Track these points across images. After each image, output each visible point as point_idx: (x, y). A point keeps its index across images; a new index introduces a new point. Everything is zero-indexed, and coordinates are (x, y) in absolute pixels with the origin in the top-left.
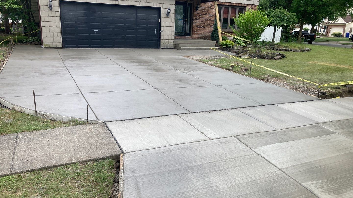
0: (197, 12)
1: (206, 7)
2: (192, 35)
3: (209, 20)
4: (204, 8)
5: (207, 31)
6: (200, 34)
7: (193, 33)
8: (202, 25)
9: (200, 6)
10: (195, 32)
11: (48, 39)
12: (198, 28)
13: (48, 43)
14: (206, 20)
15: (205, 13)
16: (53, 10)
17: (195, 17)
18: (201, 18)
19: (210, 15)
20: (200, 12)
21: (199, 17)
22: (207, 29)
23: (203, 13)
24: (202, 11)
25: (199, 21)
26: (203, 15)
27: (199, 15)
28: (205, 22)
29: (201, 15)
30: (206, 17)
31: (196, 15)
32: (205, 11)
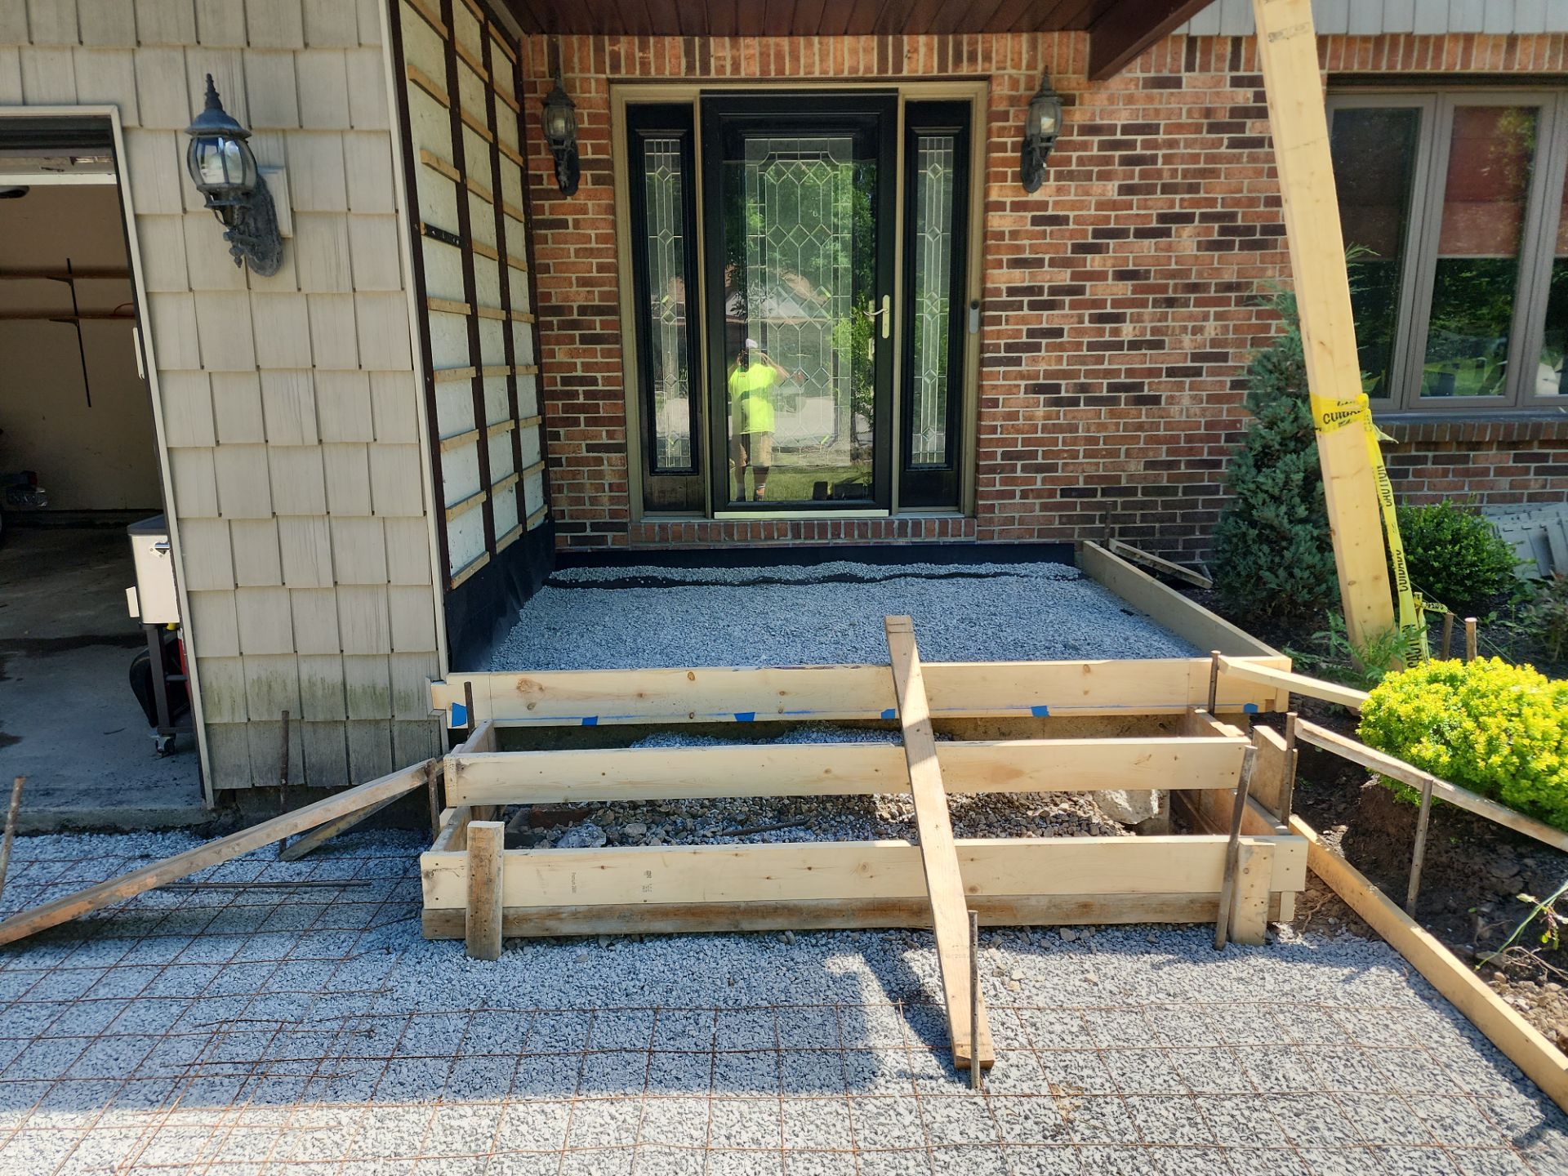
0: (1043, 205)
1: (1180, 128)
2: (976, 495)
3: (1225, 302)
5: (1189, 439)
6: (1088, 479)
7: (992, 469)
8: (1119, 363)
10: (1019, 456)
12: (1049, 403)
14: (1170, 303)
15: (1159, 203)
17: (1004, 278)
18: (1100, 276)
19: (1235, 231)
20: (1088, 194)
21: (1069, 271)
22: (1184, 418)
23: (1135, 212)
24: (1116, 184)
25: (1063, 316)
26: (1131, 239)
27: (1069, 243)
28: (1159, 324)
29: (1090, 240)
30: (1174, 266)
31: (1027, 242)
32: (1167, 189)
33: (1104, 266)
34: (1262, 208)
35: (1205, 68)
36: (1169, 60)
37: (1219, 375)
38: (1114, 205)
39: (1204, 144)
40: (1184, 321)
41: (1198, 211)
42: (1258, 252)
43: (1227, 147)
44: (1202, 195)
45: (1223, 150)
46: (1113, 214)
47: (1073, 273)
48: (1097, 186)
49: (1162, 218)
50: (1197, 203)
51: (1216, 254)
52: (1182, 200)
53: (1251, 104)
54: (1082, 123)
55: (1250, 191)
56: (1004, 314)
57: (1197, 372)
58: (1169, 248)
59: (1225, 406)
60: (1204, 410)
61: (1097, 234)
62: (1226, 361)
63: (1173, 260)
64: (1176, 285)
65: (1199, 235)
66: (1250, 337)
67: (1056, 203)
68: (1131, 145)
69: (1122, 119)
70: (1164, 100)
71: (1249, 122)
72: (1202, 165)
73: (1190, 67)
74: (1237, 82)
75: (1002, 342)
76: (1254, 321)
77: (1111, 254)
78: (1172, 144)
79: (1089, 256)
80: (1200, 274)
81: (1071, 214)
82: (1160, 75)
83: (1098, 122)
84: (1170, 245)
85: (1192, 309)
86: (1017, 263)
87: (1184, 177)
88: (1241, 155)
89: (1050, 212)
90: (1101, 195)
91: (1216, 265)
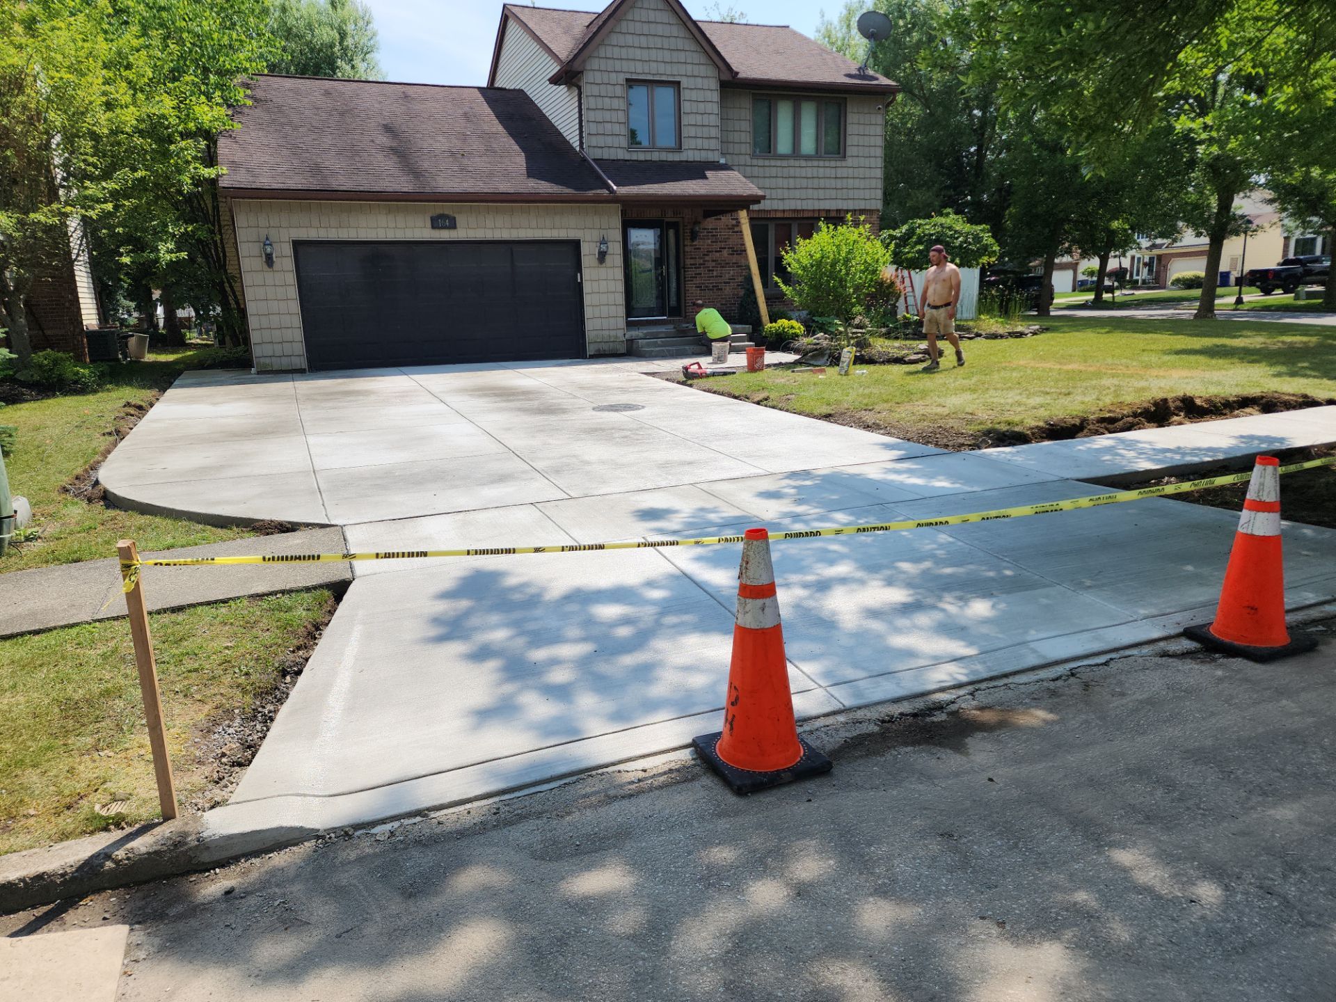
0: (696, 245)
1: (720, 229)
2: (686, 313)
3: (735, 266)
4: (716, 232)
5: (729, 298)
7: (689, 306)
8: (714, 281)
9: (702, 226)
11: (268, 350)
13: (267, 361)
14: (723, 267)
16: (277, 266)
17: (689, 262)
18: (709, 261)
19: (736, 251)
22: (728, 293)
23: (714, 247)
24: (710, 240)
25: (702, 270)
26: (714, 253)
27: (702, 254)
28: (721, 272)
31: (693, 253)
32: (720, 242)
34: (740, 246)
35: (726, 216)
37: (734, 283)
40: (726, 271)
41: (727, 247)
42: (740, 255)
44: (728, 243)
46: (710, 247)
48: (706, 241)
49: (720, 248)
52: (724, 244)
53: (736, 224)
55: (737, 242)
56: (688, 270)
59: (736, 290)
60: (731, 291)
61: (707, 251)
62: (736, 280)
63: (723, 257)
64: (724, 263)
65: (728, 252)
66: (741, 274)
67: (699, 245)
68: (713, 232)
70: (719, 223)
71: (735, 228)
72: (727, 237)
73: (723, 216)
74: (733, 219)
75: (688, 276)
76: (742, 271)
77: (710, 256)
79: (706, 257)
80: (728, 260)
81: (702, 247)
82: (718, 218)
84: (722, 254)
85: (727, 268)
86: (691, 258)
87: (724, 239)
88: (735, 235)
91: (732, 258)
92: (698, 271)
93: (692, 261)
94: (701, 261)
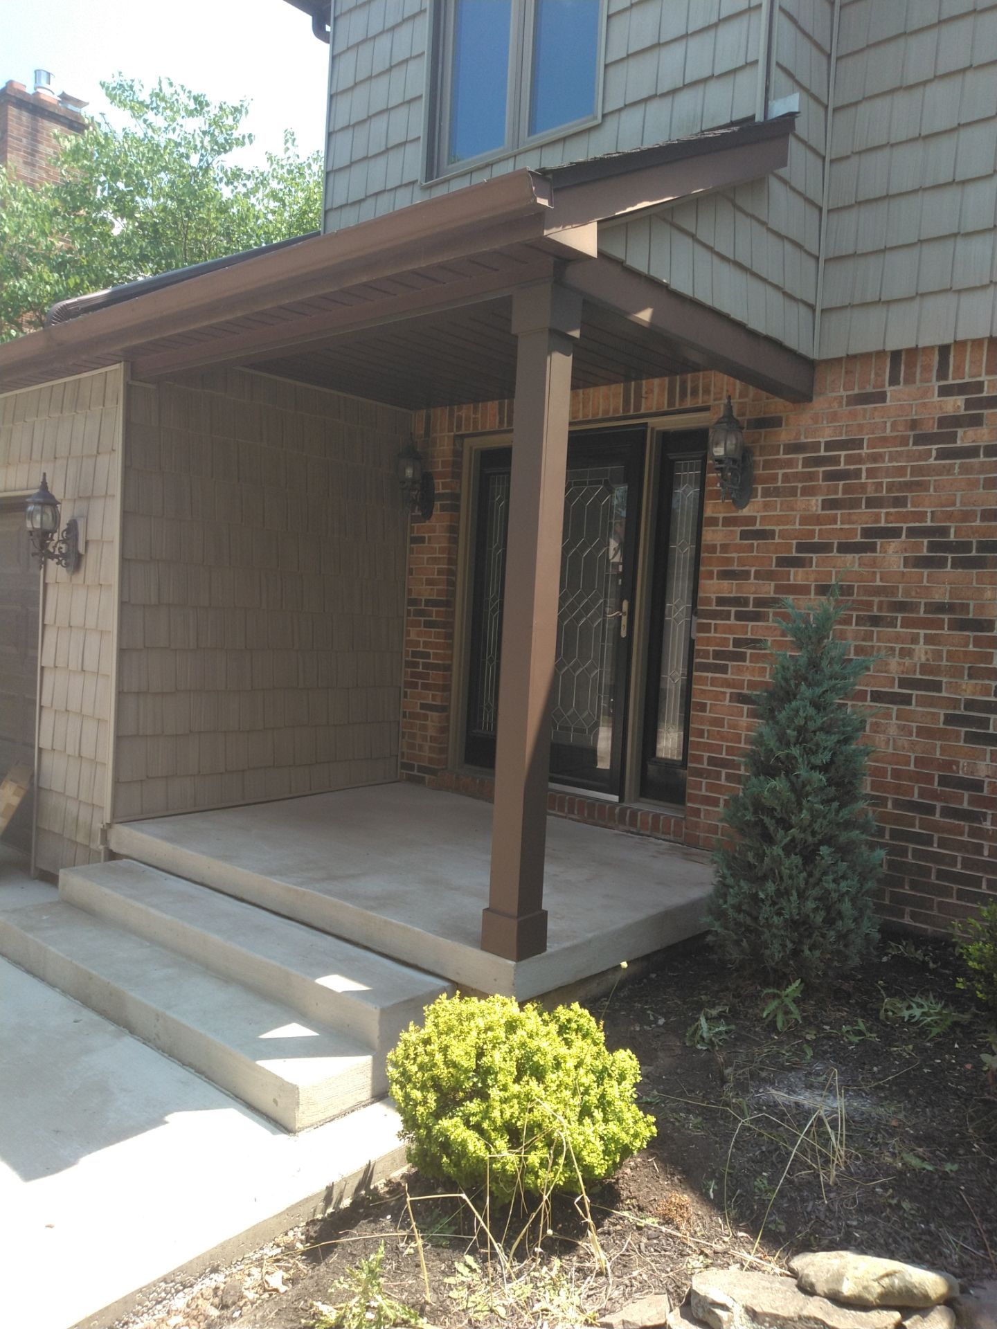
0: (751, 520)
1: (884, 441)
2: (687, 796)
3: (939, 624)
4: (849, 459)
5: (897, 774)
7: (699, 773)
10: (724, 764)
12: (750, 714)
14: (875, 621)
15: (863, 518)
18: (802, 590)
19: (948, 547)
20: (792, 510)
21: (773, 584)
22: (890, 750)
23: (838, 526)
24: (820, 498)
25: (767, 628)
26: (835, 553)
27: (774, 556)
28: (864, 643)
29: (794, 554)
30: (878, 583)
31: (735, 555)
32: (871, 503)
33: (807, 580)
34: (978, 523)
35: (910, 380)
36: (873, 376)
37: (931, 705)
38: (817, 520)
39: (910, 456)
40: (889, 641)
41: (905, 526)
42: (975, 571)
43: (936, 459)
44: (910, 508)
45: (932, 461)
46: (817, 528)
47: (777, 587)
48: (801, 502)
49: (867, 532)
50: (904, 517)
51: (926, 572)
52: (887, 513)
53: (962, 412)
54: (787, 442)
55: (963, 504)
56: (713, 622)
57: (906, 700)
58: (874, 563)
59: (938, 743)
60: (912, 742)
61: (801, 547)
62: (940, 690)
63: (878, 577)
64: (881, 603)
65: (906, 550)
66: (967, 666)
67: (763, 518)
68: (835, 461)
69: (826, 436)
70: (868, 416)
71: (960, 432)
72: (908, 478)
73: (894, 381)
74: (945, 391)
75: (711, 649)
76: (971, 648)
77: (814, 568)
78: (875, 458)
79: (792, 570)
80: (907, 592)
81: (777, 528)
82: (864, 391)
83: (803, 440)
84: (874, 560)
85: (899, 629)
86: (725, 575)
87: (889, 490)
88: (952, 466)
89: (758, 527)
90: (804, 509)
91: (925, 583)
92: (751, 629)
93: (728, 588)
94: (768, 589)
